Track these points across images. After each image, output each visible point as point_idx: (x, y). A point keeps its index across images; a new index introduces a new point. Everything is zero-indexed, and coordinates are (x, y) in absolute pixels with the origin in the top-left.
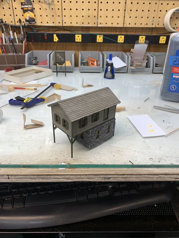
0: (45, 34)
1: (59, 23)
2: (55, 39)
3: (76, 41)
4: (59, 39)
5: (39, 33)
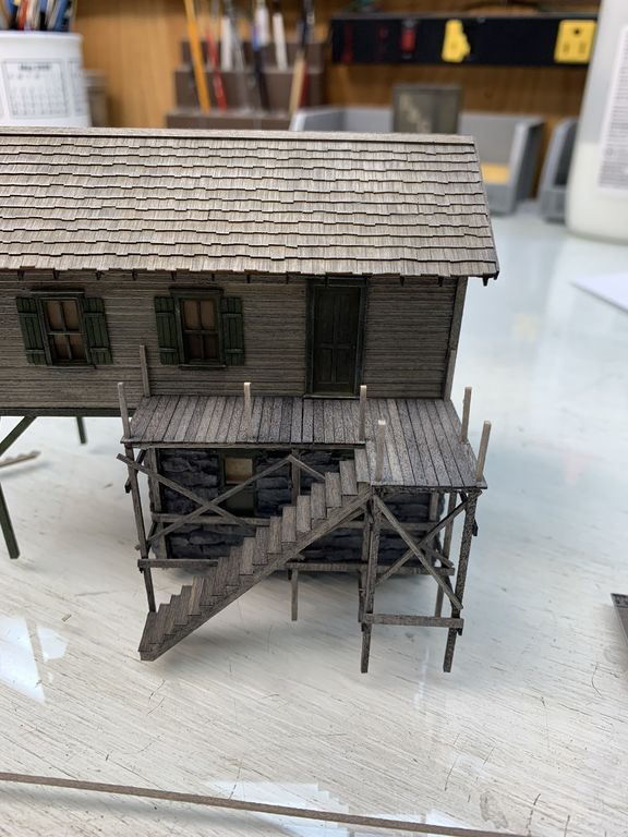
2: (454, 46)
3: (562, 55)
4: (472, 51)
5: (380, 16)
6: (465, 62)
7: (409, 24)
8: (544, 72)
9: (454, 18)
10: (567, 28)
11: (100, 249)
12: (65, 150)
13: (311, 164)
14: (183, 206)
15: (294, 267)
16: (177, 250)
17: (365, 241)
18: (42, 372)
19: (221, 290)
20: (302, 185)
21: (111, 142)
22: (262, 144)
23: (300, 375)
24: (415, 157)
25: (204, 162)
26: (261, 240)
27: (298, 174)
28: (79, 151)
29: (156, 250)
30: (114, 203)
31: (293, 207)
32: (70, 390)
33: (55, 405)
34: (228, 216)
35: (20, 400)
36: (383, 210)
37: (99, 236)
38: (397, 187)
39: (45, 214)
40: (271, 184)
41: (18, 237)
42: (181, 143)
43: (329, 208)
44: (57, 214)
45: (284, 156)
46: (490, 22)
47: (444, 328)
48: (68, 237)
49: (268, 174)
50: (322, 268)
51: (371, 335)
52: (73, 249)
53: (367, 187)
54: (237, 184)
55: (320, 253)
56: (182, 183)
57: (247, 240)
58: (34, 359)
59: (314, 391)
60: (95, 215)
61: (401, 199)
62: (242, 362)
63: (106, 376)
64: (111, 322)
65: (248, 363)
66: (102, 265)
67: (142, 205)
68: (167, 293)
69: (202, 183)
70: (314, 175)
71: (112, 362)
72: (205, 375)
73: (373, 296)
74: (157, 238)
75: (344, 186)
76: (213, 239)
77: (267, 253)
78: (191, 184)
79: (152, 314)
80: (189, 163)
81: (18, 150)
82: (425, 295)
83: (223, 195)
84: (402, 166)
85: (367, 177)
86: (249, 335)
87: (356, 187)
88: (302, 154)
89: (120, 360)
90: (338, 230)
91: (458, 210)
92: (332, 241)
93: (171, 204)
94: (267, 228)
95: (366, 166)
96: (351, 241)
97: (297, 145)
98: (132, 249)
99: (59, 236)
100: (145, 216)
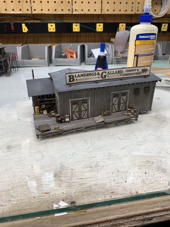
0: (12, 24)
1: (28, 10)
2: (24, 29)
3: (49, 31)
4: (28, 30)
9: (23, 23)
10: (49, 25)
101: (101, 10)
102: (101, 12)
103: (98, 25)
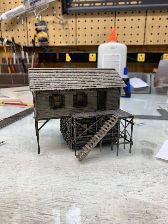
1: (73, 42)
2: (68, 59)
3: (90, 60)
4: (72, 59)
5: (51, 52)
6: (70, 62)
7: (58, 54)
8: (87, 63)
9: (67, 53)
10: (90, 55)
11: (67, 86)
12: (51, 72)
13: (93, 73)
14: (76, 80)
15: (98, 87)
16: (79, 86)
17: (107, 83)
18: (52, 110)
19: (85, 93)
20: (93, 76)
21: (59, 71)
22: (84, 70)
23: (96, 107)
24: (108, 72)
25: (76, 73)
26: (91, 84)
27: (92, 75)
28: (54, 72)
29: (76, 86)
30: (65, 80)
31: (93, 79)
32: (57, 114)
33: (53, 117)
34: (84, 81)
35: (47, 116)
36: (107, 79)
37: (65, 85)
38: (107, 76)
39: (54, 82)
40: (88, 76)
41: (51, 85)
42: (71, 71)
43: (99, 79)
44: (56, 81)
45: (88, 72)
46: (74, 54)
47: (118, 97)
48: (60, 85)
49: (87, 75)
50: (102, 87)
51: (107, 99)
52: (62, 87)
53: (103, 76)
54: (83, 76)
55: (101, 85)
56: (74, 76)
57: (89, 84)
58: (51, 108)
59: (99, 110)
60: (63, 81)
61: (108, 77)
62: (87, 105)
63: (64, 110)
64: (66, 100)
65: (88, 105)
66: (68, 89)
67: (70, 80)
68: (75, 94)
69: (77, 76)
70: (94, 75)
71: (65, 107)
72: (81, 108)
73: (108, 92)
74: (75, 84)
75: (99, 76)
76: (84, 84)
77: (93, 86)
78: (76, 77)
79: (73, 98)
80: (74, 73)
81: (43, 72)
82: (115, 92)
83: (82, 78)
84: (106, 73)
85: (102, 75)
86: (88, 100)
87: (101, 76)
88: (91, 72)
89: (66, 107)
90: (102, 82)
91: (117, 79)
92: (102, 83)
93: (74, 80)
94: (91, 82)
95: (101, 73)
96: (105, 83)
97: (89, 71)
98: (72, 86)
99: (58, 85)
100: (71, 81)
101: (144, 41)
102: (144, 43)
103: (139, 55)
